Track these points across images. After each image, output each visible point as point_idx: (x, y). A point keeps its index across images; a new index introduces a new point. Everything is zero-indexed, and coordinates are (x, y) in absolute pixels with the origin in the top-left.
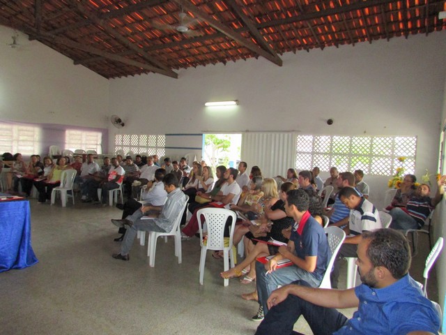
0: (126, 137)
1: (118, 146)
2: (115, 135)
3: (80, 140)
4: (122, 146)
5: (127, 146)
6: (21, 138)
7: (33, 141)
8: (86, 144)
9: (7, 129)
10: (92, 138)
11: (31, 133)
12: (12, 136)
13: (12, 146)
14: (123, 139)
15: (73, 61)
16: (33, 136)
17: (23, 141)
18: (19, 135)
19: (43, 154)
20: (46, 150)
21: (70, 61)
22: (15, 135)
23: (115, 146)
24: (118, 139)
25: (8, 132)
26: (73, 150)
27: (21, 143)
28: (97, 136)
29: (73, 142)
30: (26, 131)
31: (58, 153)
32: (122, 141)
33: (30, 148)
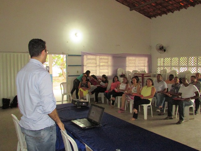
0: (168, 60)
1: (160, 66)
2: (157, 58)
3: (135, 63)
4: (164, 66)
5: (168, 66)
6: (101, 64)
7: (108, 66)
8: (139, 66)
9: (93, 59)
10: (142, 62)
11: (106, 61)
12: (96, 63)
13: (96, 70)
14: (164, 61)
15: (129, 8)
16: (107, 62)
17: (102, 66)
18: (100, 62)
19: (113, 75)
20: (115, 72)
21: (128, 8)
22: (98, 63)
23: (158, 67)
24: (160, 61)
25: (94, 60)
26: (131, 71)
27: (101, 68)
28: (145, 60)
29: (131, 65)
30: (104, 59)
31: (122, 73)
32: (164, 63)
33: (106, 71)
